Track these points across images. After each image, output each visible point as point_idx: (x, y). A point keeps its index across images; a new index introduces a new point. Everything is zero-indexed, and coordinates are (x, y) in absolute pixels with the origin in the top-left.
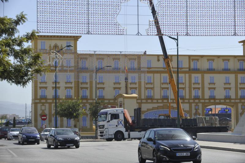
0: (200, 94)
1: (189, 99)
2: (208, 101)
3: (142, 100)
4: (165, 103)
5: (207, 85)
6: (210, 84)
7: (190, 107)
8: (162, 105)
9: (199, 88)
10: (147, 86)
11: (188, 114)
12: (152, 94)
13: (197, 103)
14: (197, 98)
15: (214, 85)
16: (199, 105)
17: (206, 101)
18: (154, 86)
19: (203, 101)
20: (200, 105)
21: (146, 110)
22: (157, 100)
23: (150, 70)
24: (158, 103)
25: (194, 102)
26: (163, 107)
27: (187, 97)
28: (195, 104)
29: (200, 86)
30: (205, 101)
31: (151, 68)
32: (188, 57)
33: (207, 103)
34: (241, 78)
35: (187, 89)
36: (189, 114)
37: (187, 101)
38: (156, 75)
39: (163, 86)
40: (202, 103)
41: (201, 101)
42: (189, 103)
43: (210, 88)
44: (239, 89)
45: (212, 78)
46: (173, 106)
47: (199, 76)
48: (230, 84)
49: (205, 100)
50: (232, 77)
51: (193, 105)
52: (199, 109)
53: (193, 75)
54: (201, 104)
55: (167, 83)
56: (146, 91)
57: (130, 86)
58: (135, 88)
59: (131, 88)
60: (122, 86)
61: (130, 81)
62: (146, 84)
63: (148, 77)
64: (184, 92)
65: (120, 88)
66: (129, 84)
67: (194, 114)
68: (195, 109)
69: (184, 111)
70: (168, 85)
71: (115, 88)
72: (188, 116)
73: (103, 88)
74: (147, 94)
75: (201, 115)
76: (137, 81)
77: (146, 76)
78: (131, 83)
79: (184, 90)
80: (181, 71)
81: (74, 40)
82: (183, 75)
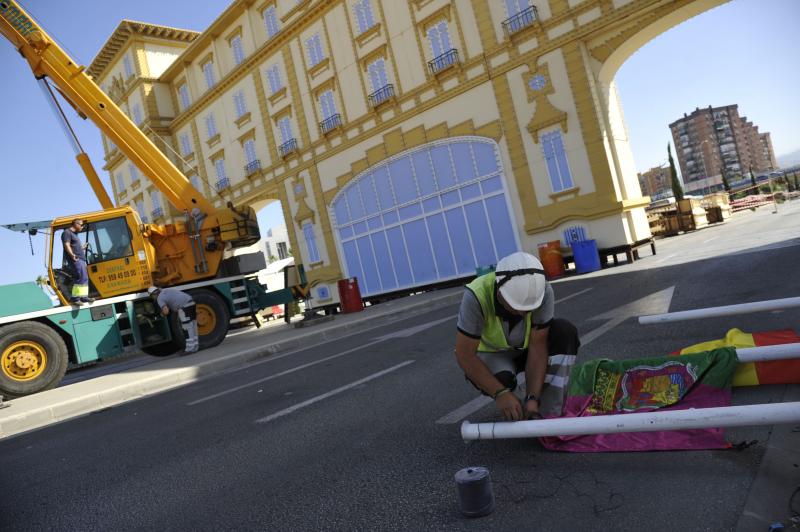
1: (485, 58)
2: (594, 14)
3: (312, 147)
4: (390, 123)
7: (504, 99)
8: (377, 140)
10: (315, 83)
11: (498, 140)
12: (338, 110)
13: (534, 56)
14: (523, 25)
16: (546, 66)
17: (585, 19)
18: (335, 68)
19: (567, 27)
20: (555, 61)
21: (335, 185)
22: (359, 123)
24: (363, 137)
25: (514, 63)
26: (384, 150)
27: (475, 47)
28: (524, 69)
30: (575, 20)
33: (598, 28)
36: (503, 139)
37: (479, 70)
38: (329, 16)
39: (363, 52)
40: (561, 43)
41: (554, 33)
42: (489, 76)
46: (423, 126)
49: (573, 14)
51: (515, 77)
52: (553, 92)
54: (559, 52)
55: (376, 28)
56: (318, 105)
57: (273, 110)
58: (287, 110)
59: (276, 117)
60: (256, 121)
61: (268, 93)
62: (311, 73)
63: (310, 43)
64: (451, 27)
65: (251, 133)
66: (269, 104)
67: (534, 130)
68: (530, 100)
69: (474, 132)
70: (379, 35)
71: (242, 140)
72: (502, 150)
73: (221, 153)
74: (322, 118)
75: (574, 122)
76: (284, 82)
77: (304, 45)
78: (272, 99)
79: (450, 21)
81: (131, 44)
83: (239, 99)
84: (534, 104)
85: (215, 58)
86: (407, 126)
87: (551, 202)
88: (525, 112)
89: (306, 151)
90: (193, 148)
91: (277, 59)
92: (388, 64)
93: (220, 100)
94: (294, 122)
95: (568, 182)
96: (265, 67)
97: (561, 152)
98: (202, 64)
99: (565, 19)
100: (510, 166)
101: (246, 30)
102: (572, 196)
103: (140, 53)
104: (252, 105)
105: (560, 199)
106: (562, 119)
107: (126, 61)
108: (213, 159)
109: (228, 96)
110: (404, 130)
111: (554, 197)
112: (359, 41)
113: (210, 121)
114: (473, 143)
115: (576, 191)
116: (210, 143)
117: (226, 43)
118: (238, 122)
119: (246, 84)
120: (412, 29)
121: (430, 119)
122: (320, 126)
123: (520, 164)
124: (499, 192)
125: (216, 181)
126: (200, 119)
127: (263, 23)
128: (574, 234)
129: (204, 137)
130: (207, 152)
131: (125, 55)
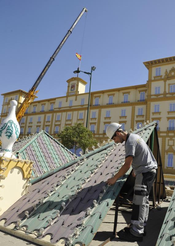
0: (95, 128)
2: (102, 136)
5: (103, 120)
6: (105, 118)
9: (95, 123)
12: (59, 130)
15: (110, 119)
18: (61, 123)
23: (61, 109)
29: (96, 121)
30: (99, 136)
31: (61, 108)
34: (139, 109)
41: (96, 136)
43: (105, 123)
44: (135, 122)
45: (108, 113)
47: (97, 111)
48: (125, 117)
49: (99, 134)
50: (129, 109)
53: (92, 111)
55: (70, 120)
56: (55, 128)
57: (46, 124)
58: (49, 125)
59: (46, 126)
60: (42, 124)
61: (46, 120)
62: (56, 121)
63: (58, 116)
66: (46, 122)
71: (37, 126)
73: (31, 126)
74: (55, 131)
76: (50, 120)
77: (57, 115)
78: (47, 122)
80: (81, 108)
81: (19, 94)
82: (83, 112)
83: (40, 118)
85: (37, 106)
90: (25, 122)
91: (50, 115)
93: (35, 116)
94: (49, 128)
96: (47, 115)
98: (34, 106)
101: (46, 105)
103: (21, 97)
104: (42, 121)
107: (16, 96)
108: (29, 127)
109: (37, 116)
112: (67, 121)
113: (31, 119)
116: (29, 123)
117: (41, 105)
118: (38, 122)
119: (42, 116)
122: (54, 132)
125: (28, 131)
126: (29, 117)
127: (50, 106)
129: (29, 121)
130: (28, 125)
131: (17, 95)
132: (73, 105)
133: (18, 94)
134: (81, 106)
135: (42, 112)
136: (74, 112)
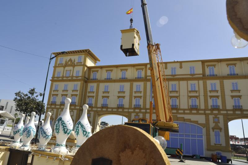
1: (205, 110)
2: (231, 112)
3: (146, 109)
4: (175, 113)
6: (232, 91)
7: (207, 120)
13: (216, 115)
14: (215, 108)
15: (239, 92)
16: (219, 117)
17: (229, 112)
19: (225, 112)
20: (221, 118)
25: (212, 114)
27: (203, 107)
28: (214, 116)
29: (219, 94)
30: (227, 112)
32: (201, 63)
33: (231, 115)
35: (202, 98)
36: (205, 128)
37: (203, 112)
39: (171, 95)
40: (223, 114)
42: (205, 114)
43: (233, 97)
45: (235, 85)
46: (184, 117)
47: (217, 82)
49: (227, 110)
51: (211, 117)
52: (219, 123)
54: (222, 116)
55: (176, 91)
57: (135, 95)
58: (140, 97)
59: (135, 97)
60: (127, 94)
64: (197, 101)
65: (124, 97)
66: (134, 93)
67: (213, 129)
68: (214, 123)
69: (198, 124)
70: (177, 93)
71: (119, 97)
72: (204, 130)
73: (108, 97)
75: (223, 131)
76: (142, 90)
79: (197, 99)
80: (192, 77)
81: (85, 55)
82: (196, 82)
83: (122, 87)
84: (215, 124)
85: (113, 72)
86: (179, 116)
87: (214, 145)
88: (212, 125)
89: (143, 109)
90: (95, 91)
92: (178, 101)
94: (141, 100)
95: (219, 142)
96: (135, 84)
97: (219, 136)
98: (107, 71)
99: (225, 111)
100: (205, 134)
101: (129, 71)
102: (219, 145)
104: (127, 90)
105: (216, 145)
106: (221, 129)
108: (103, 97)
110: (178, 116)
111: (215, 144)
112: (170, 92)
113: (107, 87)
114: (197, 126)
115: (221, 145)
116: (104, 92)
117: (119, 70)
118: (119, 92)
119: (127, 85)
120: (187, 96)
121: (186, 117)
123: (208, 135)
124: (202, 139)
125: (102, 103)
126: (102, 85)
127: (136, 72)
128: (219, 154)
129: (102, 89)
130: (101, 94)
131: (80, 56)
132: (177, 74)
133: (83, 54)
134: (190, 75)
135: (124, 80)
136: (181, 82)
